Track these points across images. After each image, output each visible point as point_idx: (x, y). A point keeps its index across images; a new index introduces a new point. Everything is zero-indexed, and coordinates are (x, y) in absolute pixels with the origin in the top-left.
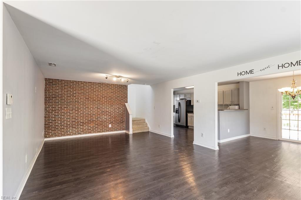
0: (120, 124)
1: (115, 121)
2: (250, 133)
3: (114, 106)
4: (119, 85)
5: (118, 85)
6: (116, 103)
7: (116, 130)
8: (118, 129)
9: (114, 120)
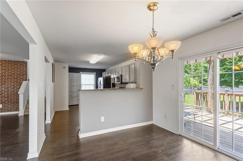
0: (15, 104)
1: (8, 100)
2: (152, 120)
3: (6, 84)
4: (14, 61)
5: (12, 61)
6: (10, 81)
7: (10, 111)
8: (12, 110)
9: (6, 99)
